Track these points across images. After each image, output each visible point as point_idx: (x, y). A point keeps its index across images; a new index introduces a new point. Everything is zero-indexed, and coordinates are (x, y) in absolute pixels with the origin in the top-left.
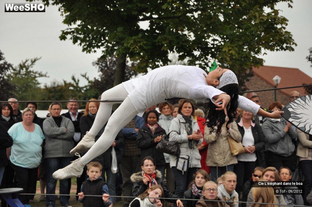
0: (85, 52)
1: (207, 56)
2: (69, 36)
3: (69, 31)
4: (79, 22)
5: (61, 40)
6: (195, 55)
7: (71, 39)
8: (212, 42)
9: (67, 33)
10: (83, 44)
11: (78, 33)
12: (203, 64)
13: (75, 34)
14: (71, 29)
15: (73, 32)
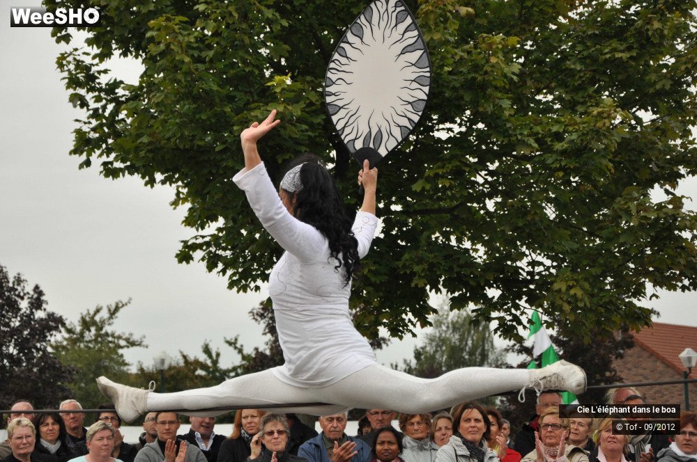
0: (235, 289)
1: (517, 301)
2: (198, 254)
3: (200, 241)
4: (221, 222)
5: (180, 261)
6: (490, 296)
7: (203, 259)
8: (530, 269)
9: (195, 247)
10: (229, 272)
11: (218, 246)
12: (509, 318)
13: (213, 249)
14: (203, 237)
15: (208, 244)
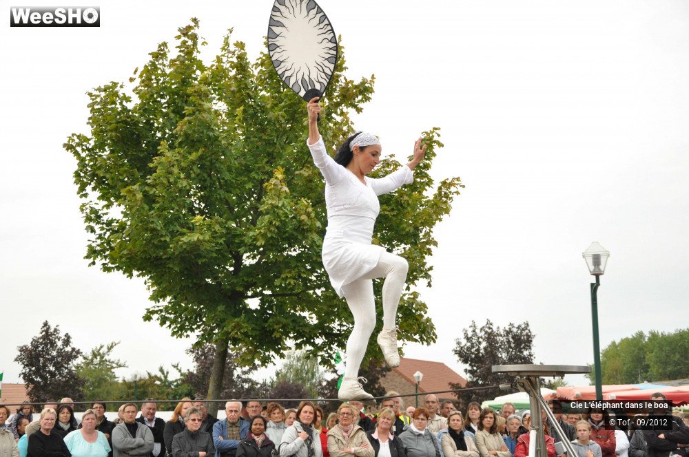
0: (175, 336)
1: (332, 346)
2: (155, 316)
3: (157, 309)
4: (168, 299)
5: (145, 320)
6: (317, 343)
7: (158, 319)
8: (339, 328)
9: (153, 312)
10: (173, 326)
11: (167, 312)
12: (327, 355)
13: (164, 314)
14: (158, 307)
15: (161, 311)
